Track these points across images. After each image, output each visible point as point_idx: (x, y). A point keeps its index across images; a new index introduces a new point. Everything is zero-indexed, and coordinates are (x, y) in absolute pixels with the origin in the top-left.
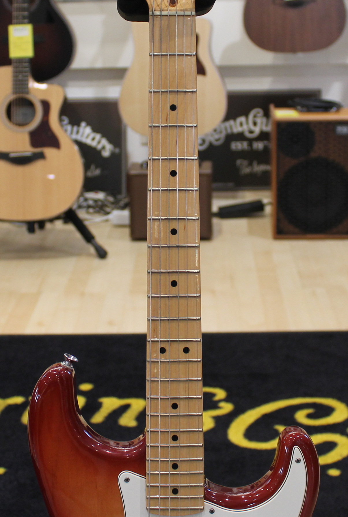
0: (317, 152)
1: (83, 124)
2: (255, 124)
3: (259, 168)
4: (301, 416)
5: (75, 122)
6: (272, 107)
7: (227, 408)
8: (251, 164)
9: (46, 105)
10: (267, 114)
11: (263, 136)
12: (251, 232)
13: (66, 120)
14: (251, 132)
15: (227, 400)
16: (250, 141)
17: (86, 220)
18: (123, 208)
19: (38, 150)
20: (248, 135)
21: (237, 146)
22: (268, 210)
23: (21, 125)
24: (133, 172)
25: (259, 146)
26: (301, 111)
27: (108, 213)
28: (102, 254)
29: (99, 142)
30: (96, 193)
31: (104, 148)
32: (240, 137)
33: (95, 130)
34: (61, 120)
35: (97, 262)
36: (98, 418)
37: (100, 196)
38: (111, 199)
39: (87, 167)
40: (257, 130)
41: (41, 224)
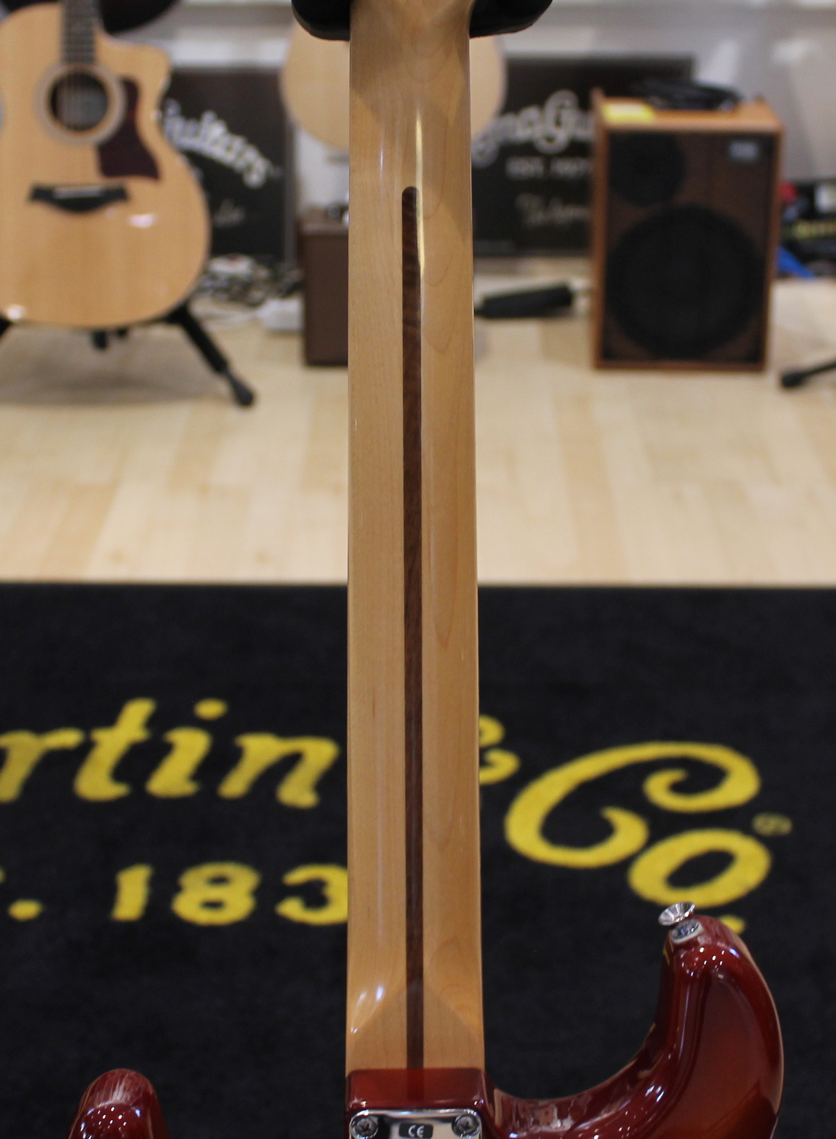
0: (690, 194)
1: (208, 117)
2: (558, 123)
3: (564, 214)
4: (658, 789)
5: (192, 112)
6: (597, 97)
7: (504, 765)
8: (546, 205)
9: (132, 90)
10: (585, 105)
11: (576, 149)
12: (549, 353)
13: (173, 109)
14: (550, 139)
15: (505, 745)
16: (548, 159)
17: (211, 317)
18: (287, 293)
19: (113, 183)
20: (544, 146)
21: (522, 168)
22: (582, 304)
23: (81, 128)
24: (312, 227)
25: (567, 168)
26: (658, 108)
27: (255, 305)
28: (244, 397)
29: (240, 155)
30: (233, 259)
31: (249, 168)
32: (527, 149)
33: (234, 128)
34: (163, 107)
35: (234, 414)
36: (235, 785)
37: (241, 267)
38: (263, 273)
39: (213, 206)
40: (562, 136)
41: (122, 332)
